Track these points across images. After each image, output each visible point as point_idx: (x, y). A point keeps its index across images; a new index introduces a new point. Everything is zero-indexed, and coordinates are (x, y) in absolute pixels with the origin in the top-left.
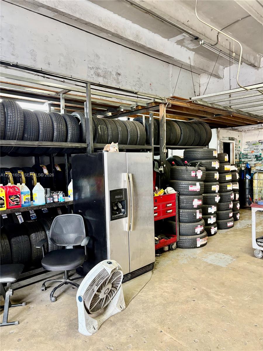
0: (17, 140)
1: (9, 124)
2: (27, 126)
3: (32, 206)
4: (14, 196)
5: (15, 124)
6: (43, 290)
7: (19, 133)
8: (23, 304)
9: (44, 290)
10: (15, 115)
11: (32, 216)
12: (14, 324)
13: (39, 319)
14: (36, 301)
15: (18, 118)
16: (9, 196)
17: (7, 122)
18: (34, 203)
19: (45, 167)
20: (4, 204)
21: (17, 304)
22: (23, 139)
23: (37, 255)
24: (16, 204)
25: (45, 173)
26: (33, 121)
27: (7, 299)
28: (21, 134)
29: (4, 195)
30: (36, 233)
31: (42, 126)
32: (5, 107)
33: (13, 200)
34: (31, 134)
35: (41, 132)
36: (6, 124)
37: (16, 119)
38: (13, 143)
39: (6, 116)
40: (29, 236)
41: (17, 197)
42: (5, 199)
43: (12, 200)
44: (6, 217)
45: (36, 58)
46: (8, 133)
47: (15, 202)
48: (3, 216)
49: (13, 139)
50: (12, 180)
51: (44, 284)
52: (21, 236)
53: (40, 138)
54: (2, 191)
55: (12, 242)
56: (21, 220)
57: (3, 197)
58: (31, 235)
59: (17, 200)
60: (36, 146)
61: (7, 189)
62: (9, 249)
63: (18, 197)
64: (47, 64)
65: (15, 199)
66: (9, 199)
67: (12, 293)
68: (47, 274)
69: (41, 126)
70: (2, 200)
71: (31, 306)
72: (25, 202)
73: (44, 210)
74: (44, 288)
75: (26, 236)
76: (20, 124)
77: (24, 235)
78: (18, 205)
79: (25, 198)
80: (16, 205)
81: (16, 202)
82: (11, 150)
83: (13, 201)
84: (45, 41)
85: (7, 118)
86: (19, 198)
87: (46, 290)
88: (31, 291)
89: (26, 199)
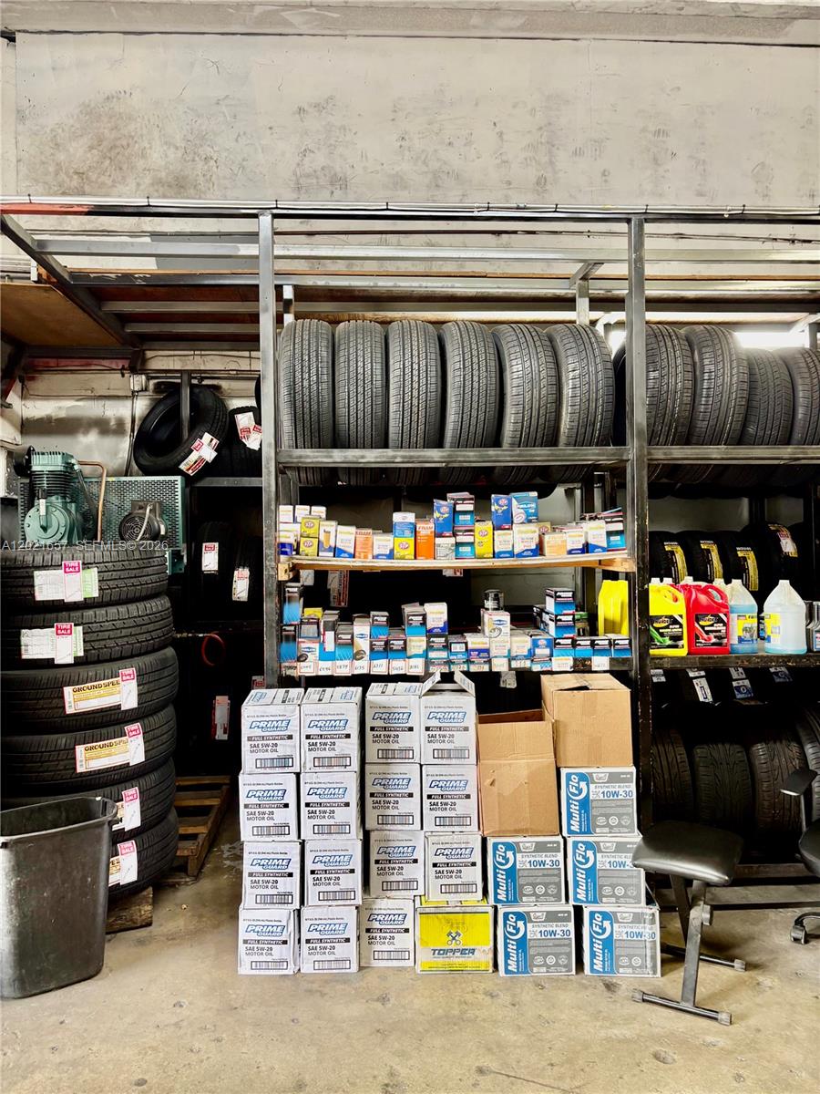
0: (725, 444)
1: (704, 399)
2: (757, 398)
3: (760, 654)
4: (709, 617)
5: (722, 396)
6: (796, 940)
7: (732, 423)
8: (737, 964)
9: (803, 941)
10: (723, 368)
11: (738, 688)
12: (716, 1019)
13: (795, 1032)
14: (778, 969)
15: (732, 375)
16: (697, 615)
17: (698, 391)
18: (767, 645)
19: (785, 532)
20: (680, 638)
21: (719, 959)
22: (740, 439)
23: (774, 817)
24: (714, 640)
25: (787, 551)
26: (778, 382)
27: (695, 933)
28: (738, 426)
29: (684, 612)
30: (771, 744)
31: (808, 394)
32: (695, 347)
33: (706, 628)
34: (769, 425)
35: (800, 416)
36: (697, 397)
37: (727, 379)
38: (716, 453)
39: (698, 373)
40: (747, 749)
41: (720, 621)
42: (684, 621)
43: (703, 627)
44: (663, 679)
45: (771, 187)
46: (699, 424)
47: (712, 635)
48: (654, 676)
49: (714, 440)
50: (684, 567)
51: (799, 922)
52: (723, 744)
53: (797, 435)
54: (676, 600)
55: (698, 759)
56: (703, 692)
57: (681, 616)
58: (754, 749)
59: (718, 628)
60: (782, 462)
61: (690, 592)
62: (687, 775)
63: (722, 621)
64: (805, 198)
65: (712, 625)
66: (696, 625)
67: (708, 916)
68: (801, 890)
69: (801, 394)
70: (678, 626)
71: (766, 980)
72: (741, 640)
73: (776, 673)
74: (801, 935)
75: (737, 748)
76: (736, 395)
77: (731, 743)
78: (720, 644)
79: (739, 627)
80: (714, 644)
81: (715, 637)
82: (701, 476)
83: (707, 632)
84: (803, 127)
85: (699, 380)
86: (725, 624)
87: (806, 942)
88: (756, 929)
89: (745, 629)
